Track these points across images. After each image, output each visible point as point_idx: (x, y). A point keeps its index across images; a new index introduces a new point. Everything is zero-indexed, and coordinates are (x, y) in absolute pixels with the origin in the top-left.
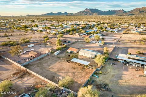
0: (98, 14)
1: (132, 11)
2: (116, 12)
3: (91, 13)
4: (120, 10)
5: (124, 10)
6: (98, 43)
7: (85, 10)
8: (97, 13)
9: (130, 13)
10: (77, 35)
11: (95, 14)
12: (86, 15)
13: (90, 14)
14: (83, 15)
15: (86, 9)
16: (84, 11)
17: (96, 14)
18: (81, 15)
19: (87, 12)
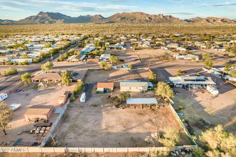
0: (65, 22)
1: (112, 17)
2: (90, 18)
3: (51, 20)
4: (96, 16)
5: (101, 16)
6: (122, 67)
7: (39, 14)
8: (63, 20)
9: (111, 20)
10: (75, 60)
11: (59, 22)
12: (43, 23)
13: (51, 22)
14: (37, 24)
15: (41, 13)
16: (37, 17)
17: (61, 22)
18: (32, 24)
19: (43, 18)
